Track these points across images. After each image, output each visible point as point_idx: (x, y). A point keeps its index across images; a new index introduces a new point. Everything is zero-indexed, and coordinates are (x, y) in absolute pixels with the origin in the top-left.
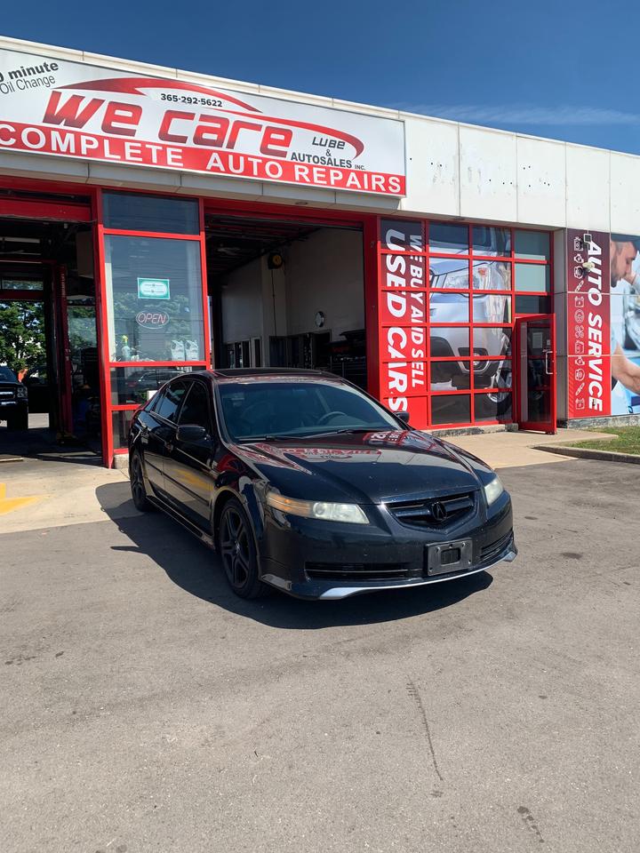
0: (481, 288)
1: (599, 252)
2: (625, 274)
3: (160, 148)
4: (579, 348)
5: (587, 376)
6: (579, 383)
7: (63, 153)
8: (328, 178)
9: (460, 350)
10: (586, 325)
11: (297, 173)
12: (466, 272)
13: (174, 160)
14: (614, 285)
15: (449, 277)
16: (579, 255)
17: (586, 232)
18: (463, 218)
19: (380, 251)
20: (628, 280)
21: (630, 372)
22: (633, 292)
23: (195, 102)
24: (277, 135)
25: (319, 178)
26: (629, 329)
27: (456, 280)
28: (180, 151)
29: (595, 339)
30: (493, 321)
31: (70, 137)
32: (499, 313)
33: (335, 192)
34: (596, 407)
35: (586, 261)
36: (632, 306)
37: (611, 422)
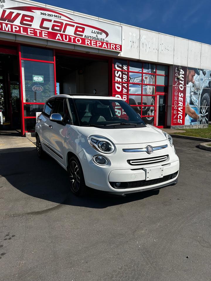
0: (146, 83)
1: (183, 73)
2: (191, 80)
3: (40, 31)
4: (175, 104)
5: (178, 112)
6: (175, 115)
7: (7, 31)
8: (96, 44)
9: (138, 103)
10: (178, 96)
11: (86, 42)
12: (141, 78)
13: (45, 35)
14: (188, 84)
15: (135, 79)
16: (177, 74)
17: (179, 66)
18: (140, 60)
19: (113, 69)
20: (192, 82)
21: (191, 112)
22: (193, 86)
23: (52, 16)
24: (80, 29)
25: (93, 44)
26: (192, 98)
27: (137, 80)
28: (47, 32)
29: (181, 101)
30: (149, 94)
31: (9, 26)
32: (151, 91)
33: (99, 49)
34: (180, 122)
35: (179, 76)
36: (193, 90)
37: (184, 127)
